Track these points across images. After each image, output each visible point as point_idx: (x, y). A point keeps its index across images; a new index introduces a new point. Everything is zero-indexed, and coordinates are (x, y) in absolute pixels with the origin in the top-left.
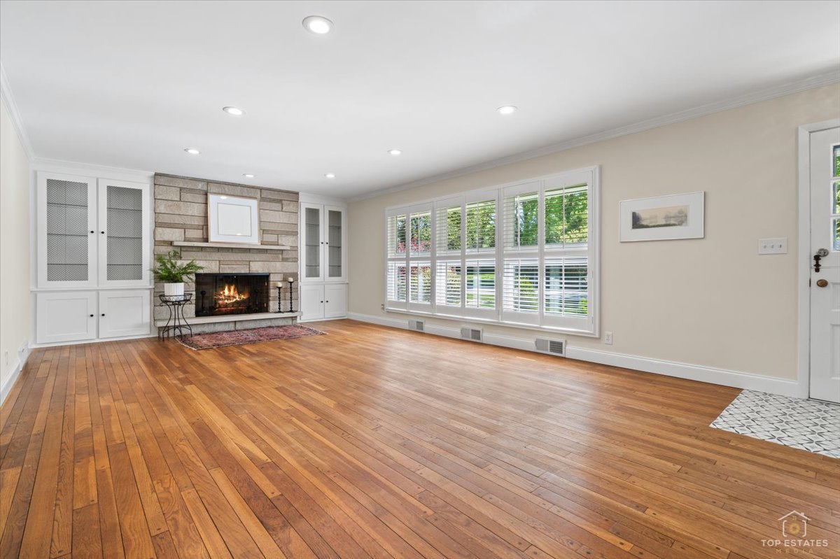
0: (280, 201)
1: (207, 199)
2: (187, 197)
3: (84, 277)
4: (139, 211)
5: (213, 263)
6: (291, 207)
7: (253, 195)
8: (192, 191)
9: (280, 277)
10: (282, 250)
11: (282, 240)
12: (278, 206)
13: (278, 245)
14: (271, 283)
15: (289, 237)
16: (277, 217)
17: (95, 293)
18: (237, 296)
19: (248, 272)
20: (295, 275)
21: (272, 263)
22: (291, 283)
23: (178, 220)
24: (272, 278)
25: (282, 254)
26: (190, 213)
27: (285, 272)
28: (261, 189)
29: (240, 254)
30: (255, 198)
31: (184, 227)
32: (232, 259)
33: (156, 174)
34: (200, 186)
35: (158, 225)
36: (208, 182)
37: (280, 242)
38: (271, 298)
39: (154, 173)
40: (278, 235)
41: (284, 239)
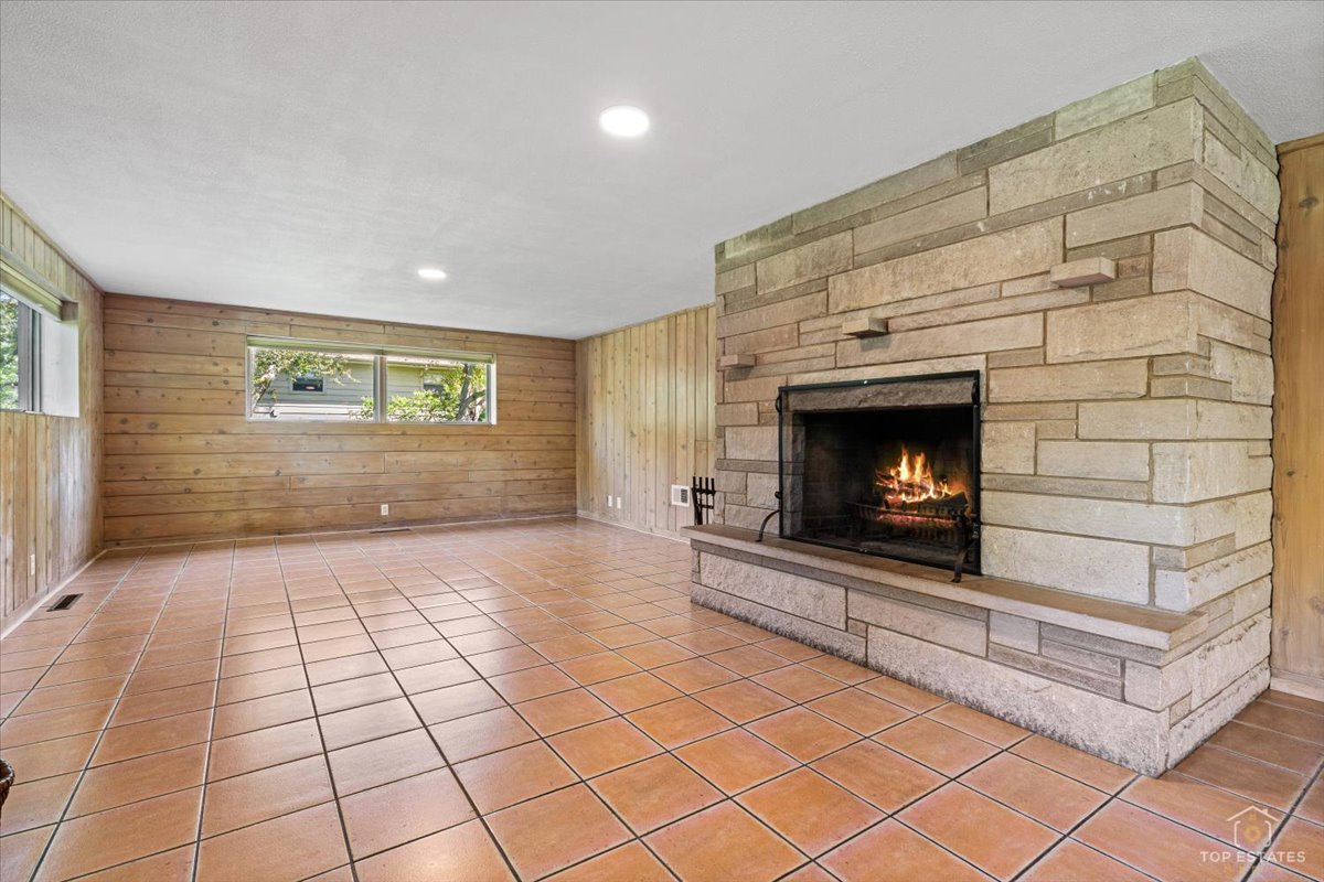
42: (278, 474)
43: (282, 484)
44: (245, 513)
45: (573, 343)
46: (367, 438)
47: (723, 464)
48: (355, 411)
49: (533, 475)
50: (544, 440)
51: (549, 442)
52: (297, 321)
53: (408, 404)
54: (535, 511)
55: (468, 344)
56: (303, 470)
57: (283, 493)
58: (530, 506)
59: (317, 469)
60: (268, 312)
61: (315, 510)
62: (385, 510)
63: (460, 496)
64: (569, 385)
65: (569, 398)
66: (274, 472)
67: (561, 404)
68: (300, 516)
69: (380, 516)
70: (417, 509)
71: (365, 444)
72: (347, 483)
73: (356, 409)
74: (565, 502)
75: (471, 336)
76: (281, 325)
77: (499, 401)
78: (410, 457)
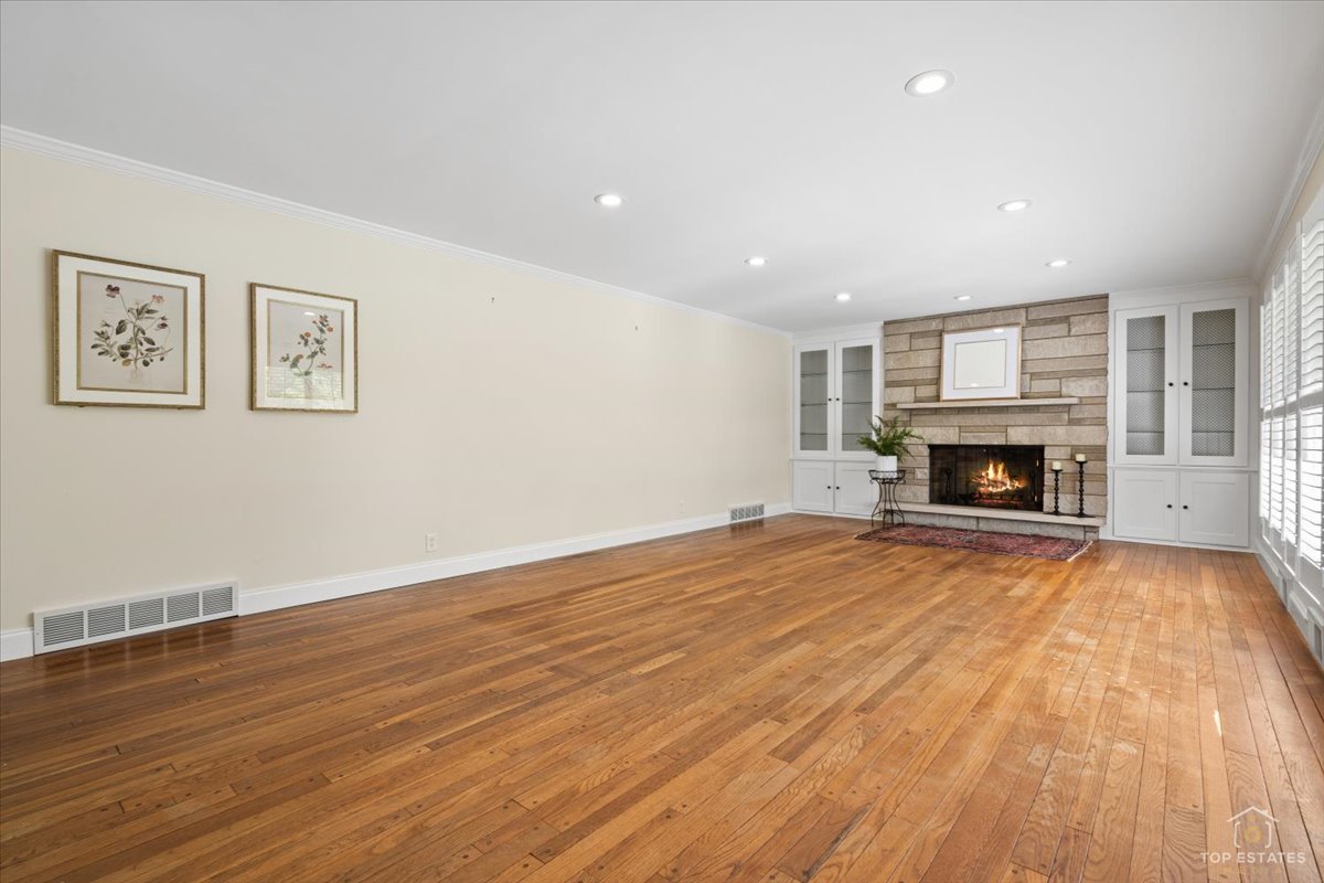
0: (1066, 319)
1: (941, 342)
2: (919, 343)
3: (824, 447)
4: (870, 371)
5: (951, 430)
6: (1088, 324)
7: (1012, 320)
8: (924, 334)
9: (1065, 453)
10: (1070, 405)
11: (1068, 387)
12: (1061, 329)
13: (1061, 396)
14: (1046, 462)
15: (1085, 379)
16: (1058, 348)
17: (831, 464)
18: (1008, 483)
19: (1004, 443)
20: (1099, 452)
21: (1049, 428)
22: (1081, 464)
23: (908, 376)
24: (1048, 454)
25: (1069, 412)
26: (921, 364)
27: (1074, 443)
28: (1027, 307)
29: (990, 416)
30: (1017, 324)
31: (914, 384)
32: (979, 423)
33: (886, 323)
34: (934, 325)
35: (889, 384)
36: (944, 317)
37: (1064, 391)
38: (1045, 488)
39: (882, 323)
40: (1060, 379)
41: (1072, 385)
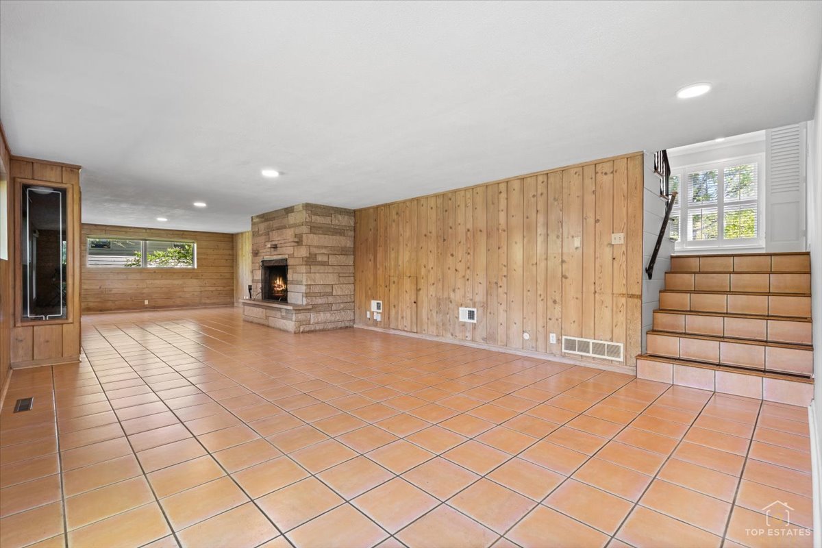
42: (100, 288)
43: (102, 292)
44: (86, 303)
45: (232, 235)
46: (138, 274)
47: (253, 281)
48: (130, 259)
49: (213, 289)
50: (219, 275)
51: (221, 275)
52: (108, 228)
53: (164, 256)
54: (214, 304)
55: (184, 236)
56: (111, 287)
57: (102, 296)
58: (212, 301)
59: (117, 286)
60: (96, 225)
61: (116, 302)
62: (146, 302)
63: (180, 297)
64: (230, 252)
65: (230, 257)
66: (98, 287)
67: (227, 260)
68: (109, 304)
69: (144, 305)
70: (160, 302)
71: (138, 276)
72: (130, 292)
73: (132, 258)
74: (229, 300)
75: (185, 233)
76: (102, 230)
77: (198, 259)
78: (157, 282)
